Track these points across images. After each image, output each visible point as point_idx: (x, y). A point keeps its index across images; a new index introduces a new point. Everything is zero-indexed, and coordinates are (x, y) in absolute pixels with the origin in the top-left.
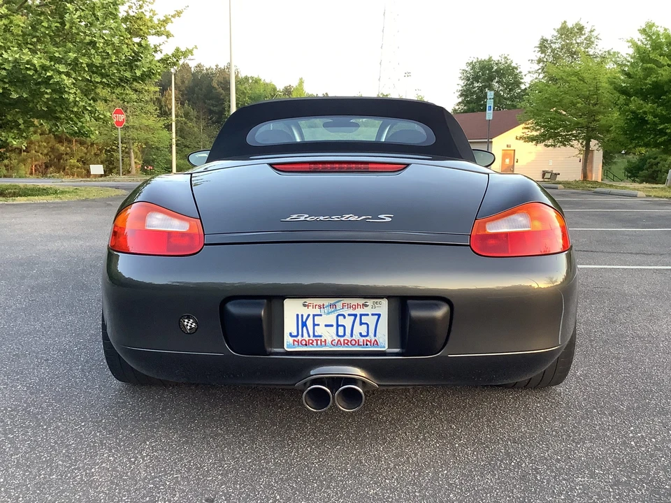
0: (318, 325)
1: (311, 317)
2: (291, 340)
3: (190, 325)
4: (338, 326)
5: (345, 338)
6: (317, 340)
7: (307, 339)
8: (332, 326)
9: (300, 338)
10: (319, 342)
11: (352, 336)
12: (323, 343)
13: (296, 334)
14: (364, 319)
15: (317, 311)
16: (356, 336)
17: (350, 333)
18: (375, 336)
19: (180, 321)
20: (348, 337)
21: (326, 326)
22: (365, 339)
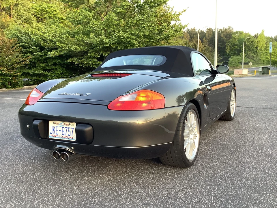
0: (57, 130)
1: (56, 127)
2: (50, 134)
3: (28, 127)
4: (62, 131)
7: (54, 135)
8: (61, 131)
9: (52, 134)
10: (58, 136)
14: (69, 129)
15: (57, 126)
16: (67, 135)
17: (65, 133)
18: (72, 136)
20: (65, 135)
21: (59, 131)
22: (70, 136)
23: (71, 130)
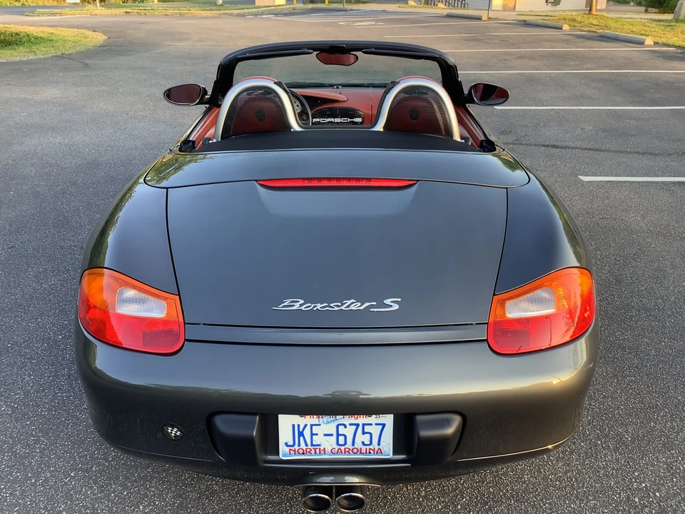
0: (317, 434)
1: (309, 427)
2: (287, 449)
3: (174, 432)
4: (338, 435)
5: (346, 446)
6: (315, 450)
7: (304, 448)
8: (332, 435)
9: (296, 447)
10: (318, 451)
11: (353, 444)
12: (322, 452)
13: (291, 443)
14: (367, 429)
15: (315, 421)
16: (358, 445)
17: (351, 441)
18: (379, 444)
19: (163, 427)
20: (349, 445)
21: (325, 435)
22: (368, 447)
23: (375, 430)
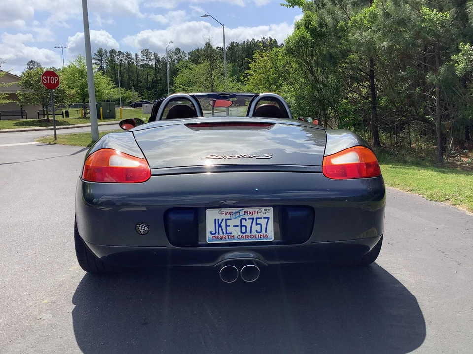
0: (229, 226)
1: (224, 221)
2: (211, 236)
3: (143, 228)
4: (242, 226)
5: (247, 234)
6: (228, 236)
7: (222, 235)
8: (238, 226)
9: (217, 235)
12: (232, 238)
13: (214, 232)
14: (259, 221)
15: (228, 217)
16: (254, 233)
17: (250, 230)
18: (266, 232)
19: (136, 226)
21: (234, 226)
22: (259, 234)
23: (263, 222)
